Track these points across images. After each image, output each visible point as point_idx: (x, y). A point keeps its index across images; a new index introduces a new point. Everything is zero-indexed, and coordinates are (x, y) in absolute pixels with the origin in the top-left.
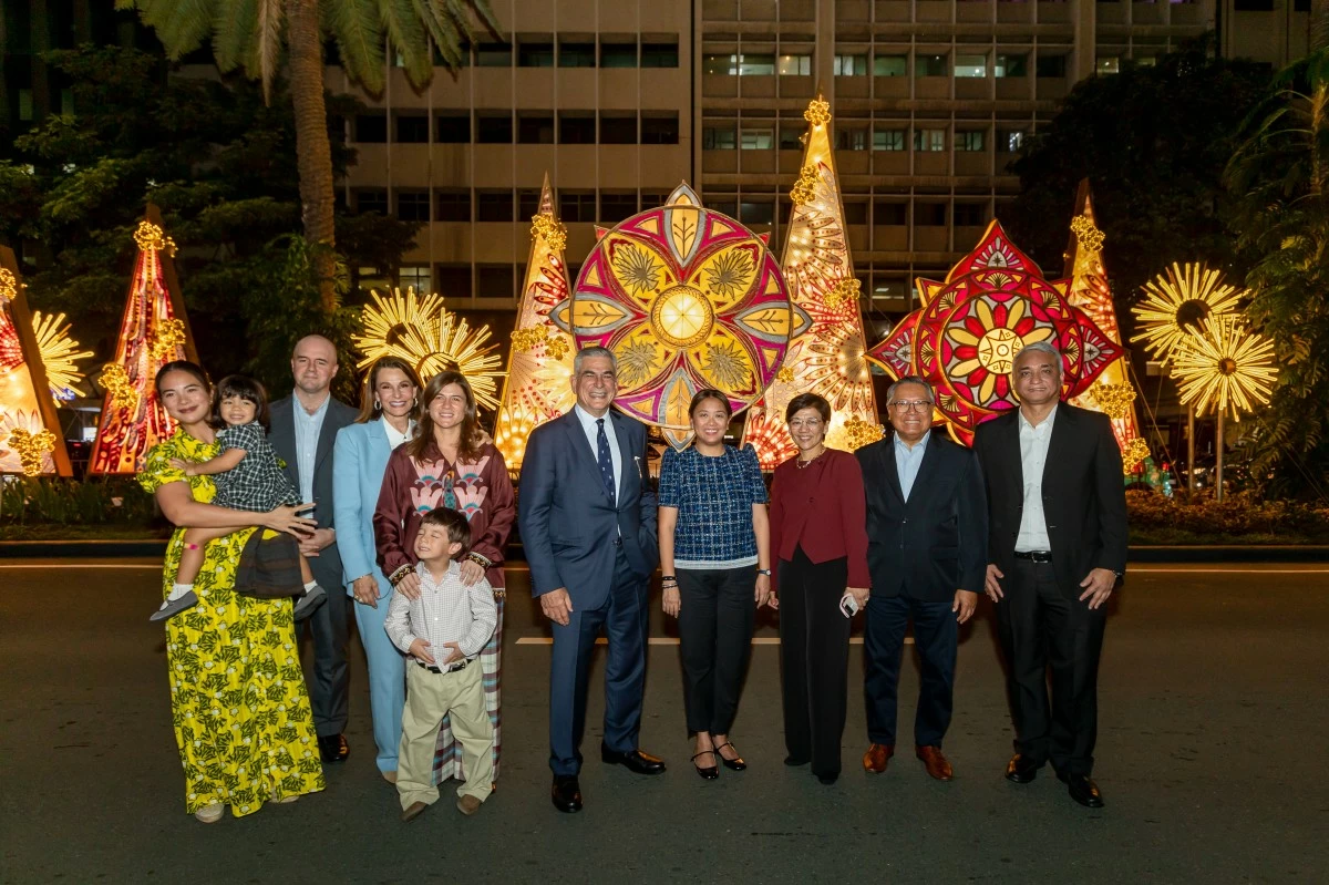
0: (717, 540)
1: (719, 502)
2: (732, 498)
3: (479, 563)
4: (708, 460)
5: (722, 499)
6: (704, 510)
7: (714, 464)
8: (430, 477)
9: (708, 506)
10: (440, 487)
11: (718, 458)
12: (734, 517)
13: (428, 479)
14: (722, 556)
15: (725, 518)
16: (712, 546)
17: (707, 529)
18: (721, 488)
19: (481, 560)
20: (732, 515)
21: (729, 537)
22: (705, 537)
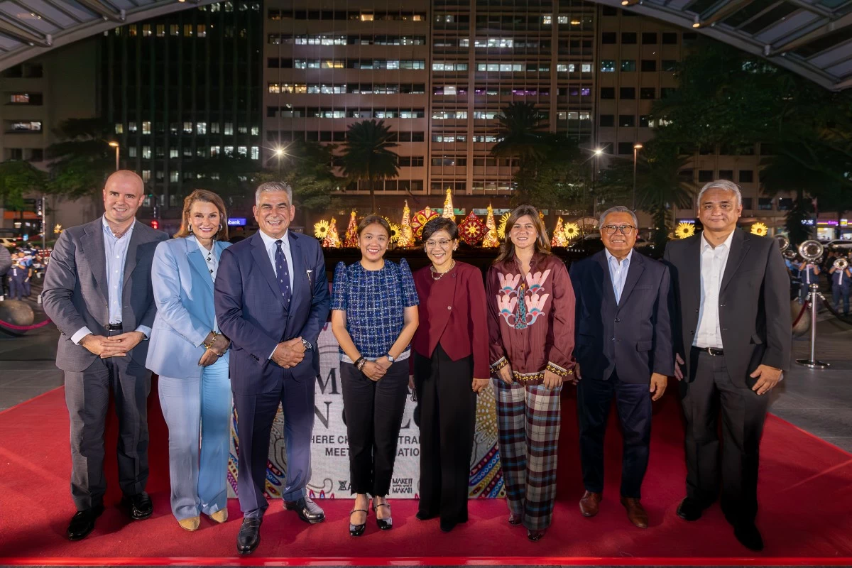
0: (372, 340)
1: (374, 309)
2: (384, 306)
3: (555, 373)
4: (369, 273)
5: (376, 307)
6: (361, 316)
7: (373, 277)
8: (509, 288)
9: (364, 312)
10: (516, 295)
11: (377, 272)
12: (386, 321)
13: (508, 289)
14: (377, 354)
15: (379, 323)
16: (369, 345)
17: (364, 331)
18: (377, 297)
19: (557, 370)
20: (384, 319)
21: (382, 338)
22: (363, 338)
